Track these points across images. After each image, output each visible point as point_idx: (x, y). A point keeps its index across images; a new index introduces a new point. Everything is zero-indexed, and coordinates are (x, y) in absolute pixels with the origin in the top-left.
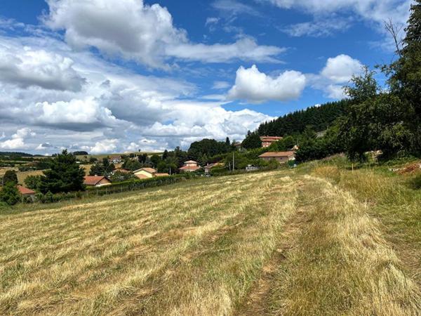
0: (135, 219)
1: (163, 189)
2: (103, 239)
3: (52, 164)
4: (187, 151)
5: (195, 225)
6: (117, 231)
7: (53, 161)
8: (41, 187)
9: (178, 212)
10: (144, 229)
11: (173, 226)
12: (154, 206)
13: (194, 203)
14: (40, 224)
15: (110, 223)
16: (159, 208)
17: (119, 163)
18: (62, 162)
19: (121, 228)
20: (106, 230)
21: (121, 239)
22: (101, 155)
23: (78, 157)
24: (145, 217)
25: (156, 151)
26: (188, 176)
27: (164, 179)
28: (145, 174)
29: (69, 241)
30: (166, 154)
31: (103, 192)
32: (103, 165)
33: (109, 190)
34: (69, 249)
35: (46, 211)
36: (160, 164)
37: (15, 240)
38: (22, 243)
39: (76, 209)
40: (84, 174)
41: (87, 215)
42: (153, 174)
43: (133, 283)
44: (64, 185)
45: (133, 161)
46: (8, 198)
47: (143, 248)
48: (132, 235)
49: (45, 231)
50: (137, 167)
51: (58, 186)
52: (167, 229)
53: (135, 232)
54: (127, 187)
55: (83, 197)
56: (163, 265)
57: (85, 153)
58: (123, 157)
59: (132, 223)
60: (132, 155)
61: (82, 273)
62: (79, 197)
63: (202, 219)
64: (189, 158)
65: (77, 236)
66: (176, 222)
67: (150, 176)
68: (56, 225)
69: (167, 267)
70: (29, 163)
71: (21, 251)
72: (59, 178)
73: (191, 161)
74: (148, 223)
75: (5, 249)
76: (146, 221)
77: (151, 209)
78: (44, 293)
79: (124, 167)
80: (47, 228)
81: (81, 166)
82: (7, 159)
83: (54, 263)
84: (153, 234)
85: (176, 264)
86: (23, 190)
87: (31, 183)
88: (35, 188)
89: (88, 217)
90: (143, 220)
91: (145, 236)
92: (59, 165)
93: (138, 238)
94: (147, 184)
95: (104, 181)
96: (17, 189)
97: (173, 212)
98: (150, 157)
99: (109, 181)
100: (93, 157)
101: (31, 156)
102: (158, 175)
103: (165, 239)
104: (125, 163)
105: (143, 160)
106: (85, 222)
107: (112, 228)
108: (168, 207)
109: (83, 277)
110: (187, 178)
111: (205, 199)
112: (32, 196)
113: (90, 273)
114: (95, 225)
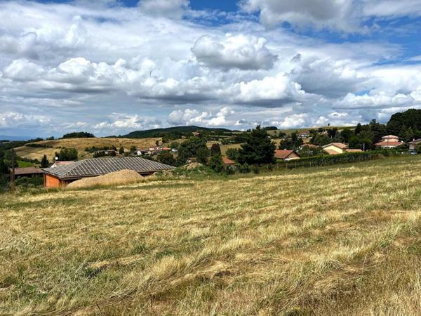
0: (330, 195)
1: (356, 166)
2: (299, 211)
3: (248, 138)
4: (386, 125)
5: (405, 208)
6: (313, 204)
7: (248, 135)
8: (239, 159)
9: (381, 192)
10: (342, 206)
11: (376, 207)
12: (348, 183)
13: (399, 183)
14: (242, 190)
15: (304, 196)
16: (355, 185)
17: (307, 137)
18: (256, 136)
19: (316, 202)
20: (301, 202)
21: (318, 213)
22: (290, 130)
23: (269, 132)
24: (341, 193)
25: (347, 125)
26: (386, 153)
27: (356, 155)
28: (335, 149)
29: (268, 208)
30: (359, 128)
31: (292, 166)
32: (292, 139)
33: (298, 164)
34: (270, 215)
35: (244, 179)
36: (352, 138)
37: (225, 202)
38: (230, 204)
39: (270, 180)
40: (274, 148)
41: (280, 186)
42: (344, 149)
43: (339, 258)
44: (257, 158)
45: (322, 136)
46: (215, 166)
47: (343, 225)
48: (329, 210)
49: (247, 197)
50: (327, 142)
51: (253, 158)
52: (369, 209)
53: (332, 208)
54: (316, 162)
55: (274, 169)
56: (370, 245)
57: (274, 128)
58: (312, 131)
59: (327, 198)
60: (321, 130)
61: (285, 239)
62: (270, 169)
63: (413, 202)
64: (388, 132)
65: (274, 204)
66: (380, 203)
67: (340, 151)
68: (255, 192)
69: (375, 249)
70: (229, 137)
71: (230, 211)
72: (254, 151)
73: (391, 136)
74: (345, 200)
75: (218, 208)
76: (342, 198)
77: (345, 186)
78: (254, 249)
79: (312, 141)
80: (247, 194)
81: (272, 140)
82: (213, 134)
83: (259, 225)
84: (352, 212)
85: (386, 247)
86: (226, 161)
87: (231, 154)
88: (233, 159)
89: (282, 188)
90: (339, 196)
91: (343, 213)
92: (254, 139)
93: (337, 214)
94: (336, 160)
95: (292, 155)
96: (221, 159)
97: (374, 191)
98: (340, 131)
99: (298, 155)
100: (283, 132)
101: (230, 131)
102: (349, 151)
103: (368, 218)
104: (314, 138)
105: (334, 134)
106: (280, 193)
107: (307, 201)
108: (366, 186)
109: (287, 242)
110: (385, 155)
111: (413, 180)
112: (232, 166)
113: (293, 239)
114: (290, 196)
